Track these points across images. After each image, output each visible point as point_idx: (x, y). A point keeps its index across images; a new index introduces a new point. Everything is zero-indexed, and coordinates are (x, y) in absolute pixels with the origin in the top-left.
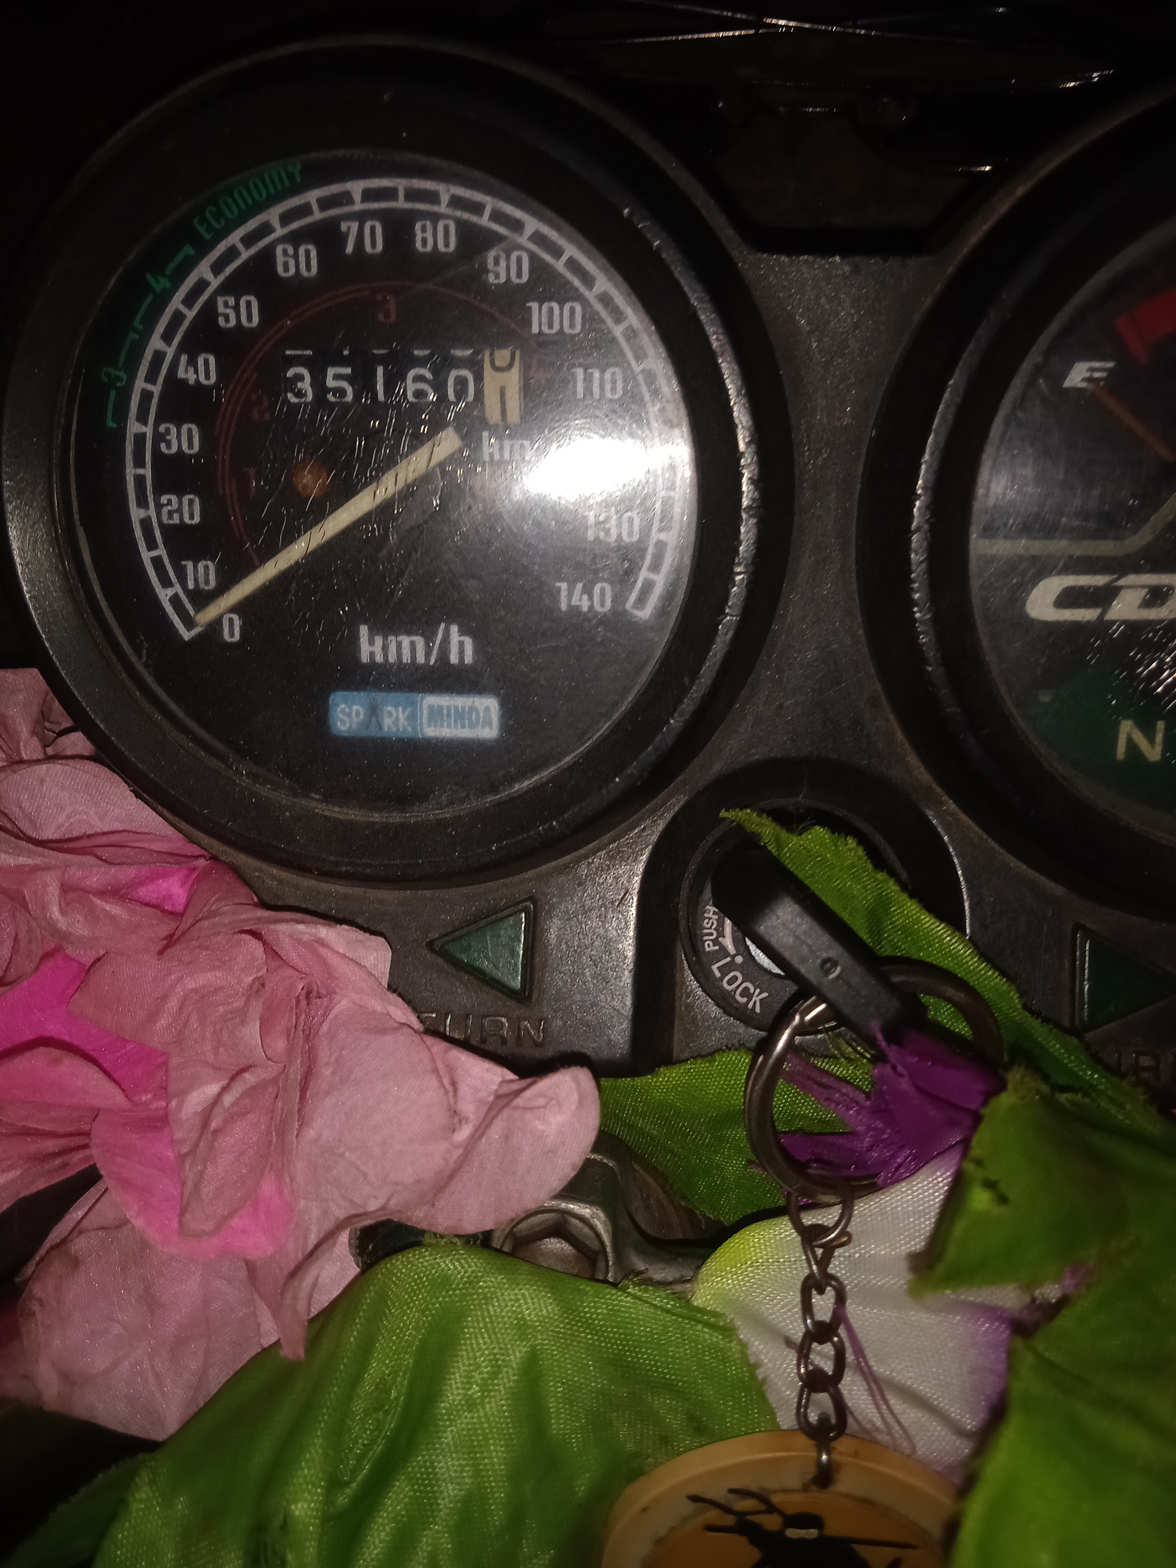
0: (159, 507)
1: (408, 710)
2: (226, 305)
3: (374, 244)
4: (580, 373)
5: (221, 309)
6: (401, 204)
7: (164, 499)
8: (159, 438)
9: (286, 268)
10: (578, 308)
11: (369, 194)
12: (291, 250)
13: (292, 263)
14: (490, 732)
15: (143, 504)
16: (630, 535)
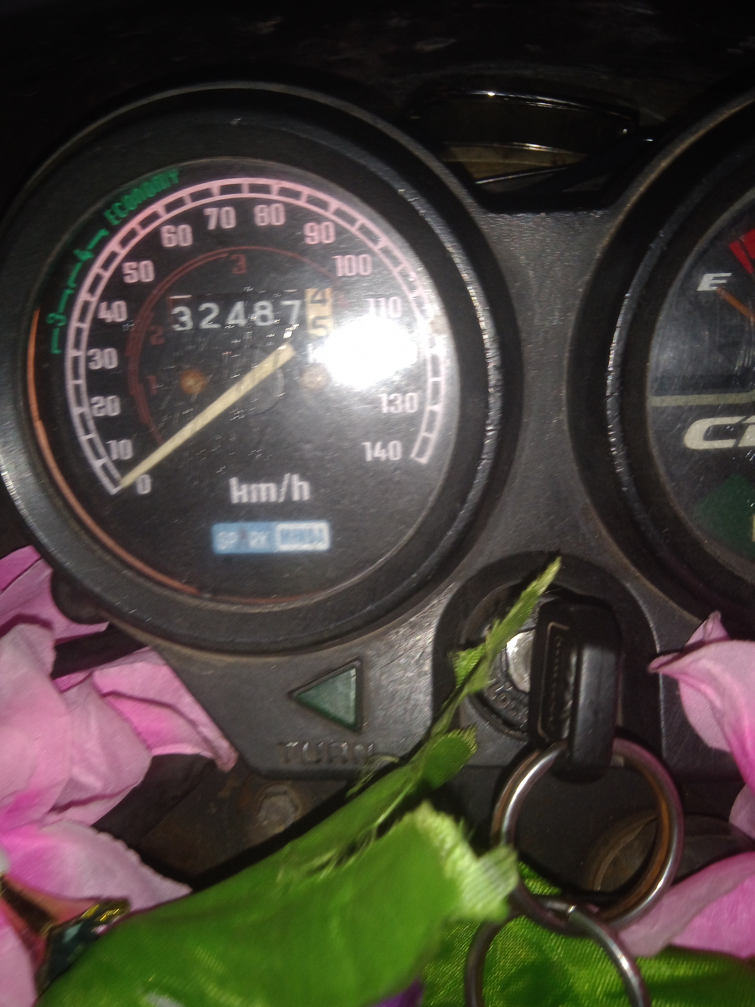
0: (91, 405)
1: (267, 533)
2: (130, 268)
3: (228, 223)
4: (371, 301)
5: (127, 270)
6: (246, 194)
7: (95, 399)
8: (89, 359)
9: (170, 241)
10: (369, 258)
11: (224, 190)
12: (172, 229)
13: (173, 238)
14: (323, 545)
15: (79, 403)
16: (412, 408)
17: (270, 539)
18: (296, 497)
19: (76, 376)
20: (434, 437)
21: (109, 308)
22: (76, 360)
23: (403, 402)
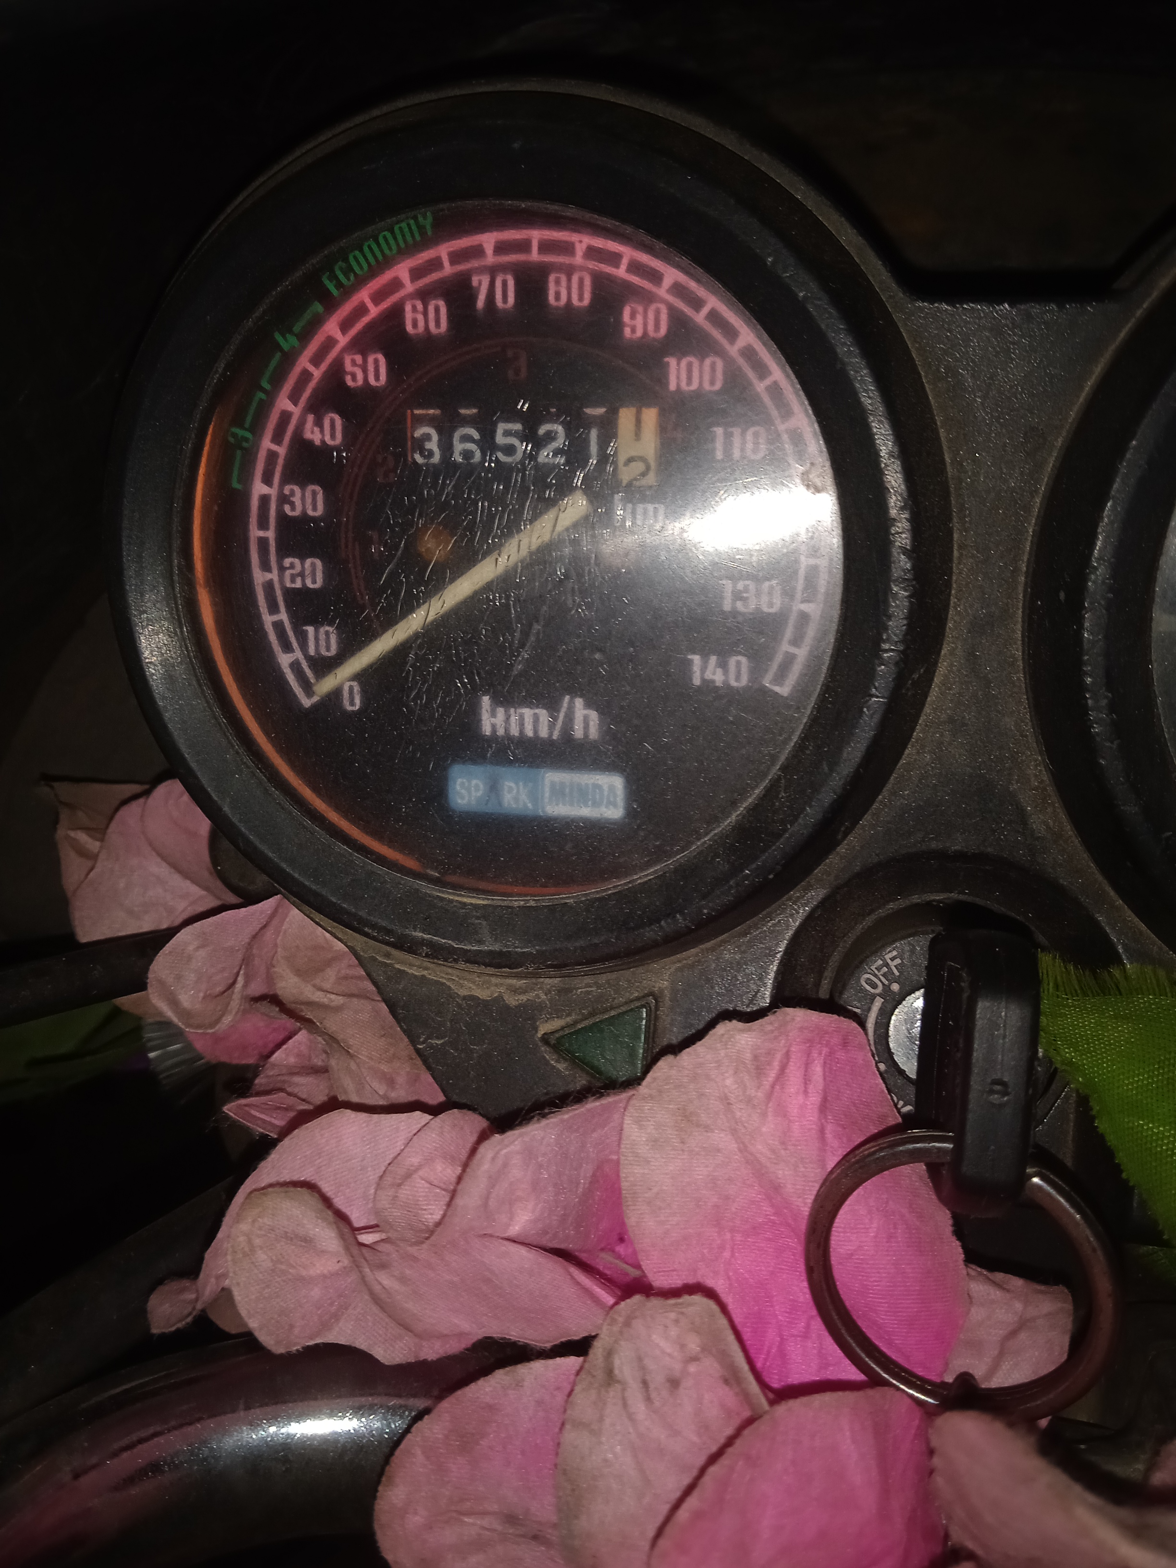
0: (282, 569)
1: (530, 786)
2: (354, 363)
3: (505, 299)
4: (719, 431)
5: (348, 367)
6: (535, 256)
7: (287, 562)
8: (284, 499)
9: (415, 324)
10: (720, 364)
11: (501, 248)
12: (420, 306)
13: (420, 318)
14: (614, 812)
15: (265, 567)
16: (771, 605)
17: (534, 796)
18: (578, 732)
19: (263, 524)
20: (802, 653)
21: (319, 423)
22: (264, 500)
23: (758, 594)
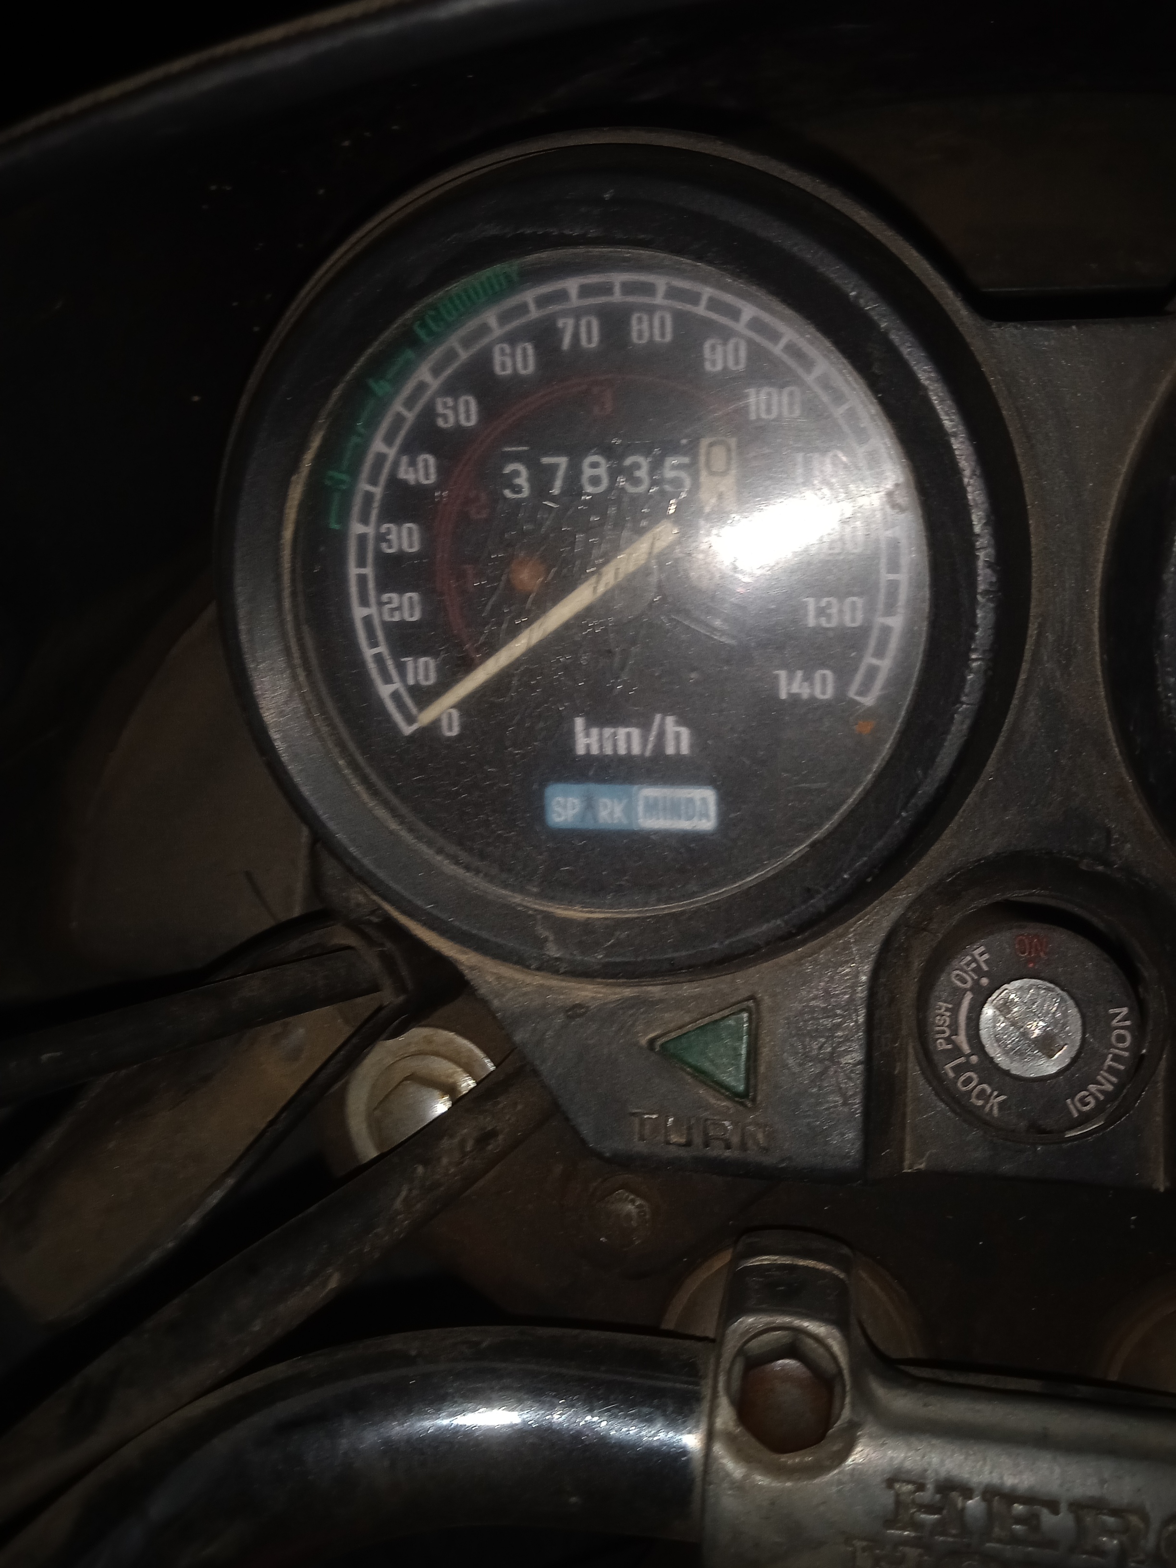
0: (380, 604)
1: (625, 801)
2: (445, 406)
3: (590, 340)
4: (799, 457)
5: (440, 409)
6: (617, 297)
7: (385, 597)
8: (381, 538)
9: (504, 367)
10: (798, 394)
11: (585, 292)
12: (508, 350)
13: (509, 362)
14: (707, 823)
15: (364, 602)
16: (853, 620)
17: (629, 810)
18: (670, 750)
19: (362, 563)
20: (885, 665)
21: (413, 463)
22: (362, 538)
23: (841, 611)
